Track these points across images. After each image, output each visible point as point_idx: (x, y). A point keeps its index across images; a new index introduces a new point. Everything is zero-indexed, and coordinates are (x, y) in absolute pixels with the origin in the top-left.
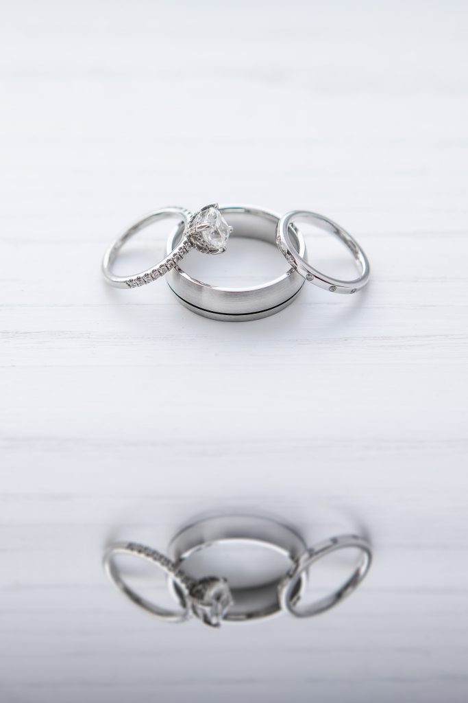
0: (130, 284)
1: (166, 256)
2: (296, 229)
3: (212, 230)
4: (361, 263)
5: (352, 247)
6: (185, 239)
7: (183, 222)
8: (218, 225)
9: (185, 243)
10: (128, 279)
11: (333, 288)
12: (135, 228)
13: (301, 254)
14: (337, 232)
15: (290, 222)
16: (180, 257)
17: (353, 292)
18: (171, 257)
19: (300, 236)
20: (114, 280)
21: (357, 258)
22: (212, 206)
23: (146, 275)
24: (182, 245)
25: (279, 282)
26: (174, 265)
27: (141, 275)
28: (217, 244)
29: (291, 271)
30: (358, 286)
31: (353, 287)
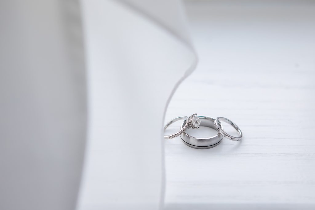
0: (170, 138)
1: (181, 129)
2: (220, 123)
3: (195, 121)
4: (240, 133)
5: (237, 129)
6: (187, 124)
7: (185, 120)
8: (197, 120)
9: (187, 125)
10: (169, 136)
11: (232, 139)
12: (171, 122)
13: (222, 129)
14: (232, 124)
15: (218, 120)
16: (185, 130)
17: (238, 140)
18: (183, 129)
19: (221, 124)
20: (165, 137)
21: (238, 131)
22: (195, 114)
23: (175, 135)
24: (186, 126)
25: (215, 137)
26: (184, 132)
27: (173, 135)
28: (197, 125)
29: (219, 134)
30: (239, 139)
31: (238, 139)
